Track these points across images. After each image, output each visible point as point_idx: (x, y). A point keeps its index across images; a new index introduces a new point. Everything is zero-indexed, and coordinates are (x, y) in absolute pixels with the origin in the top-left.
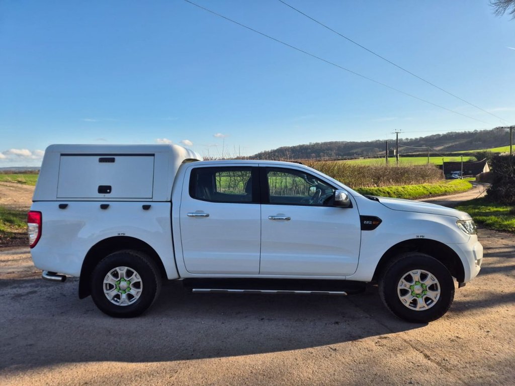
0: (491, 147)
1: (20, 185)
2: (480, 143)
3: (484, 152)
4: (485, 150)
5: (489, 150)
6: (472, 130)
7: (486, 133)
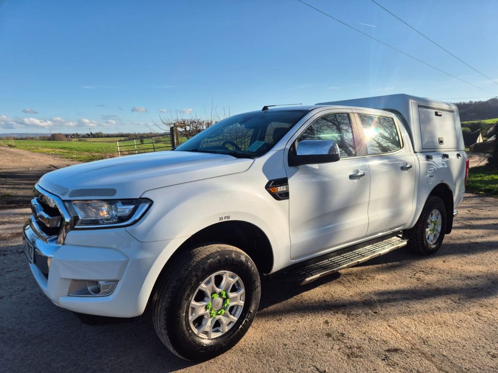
0: (485, 119)
1: (8, 149)
2: (475, 114)
3: (479, 123)
4: (479, 121)
5: (483, 121)
6: (467, 101)
7: (481, 104)
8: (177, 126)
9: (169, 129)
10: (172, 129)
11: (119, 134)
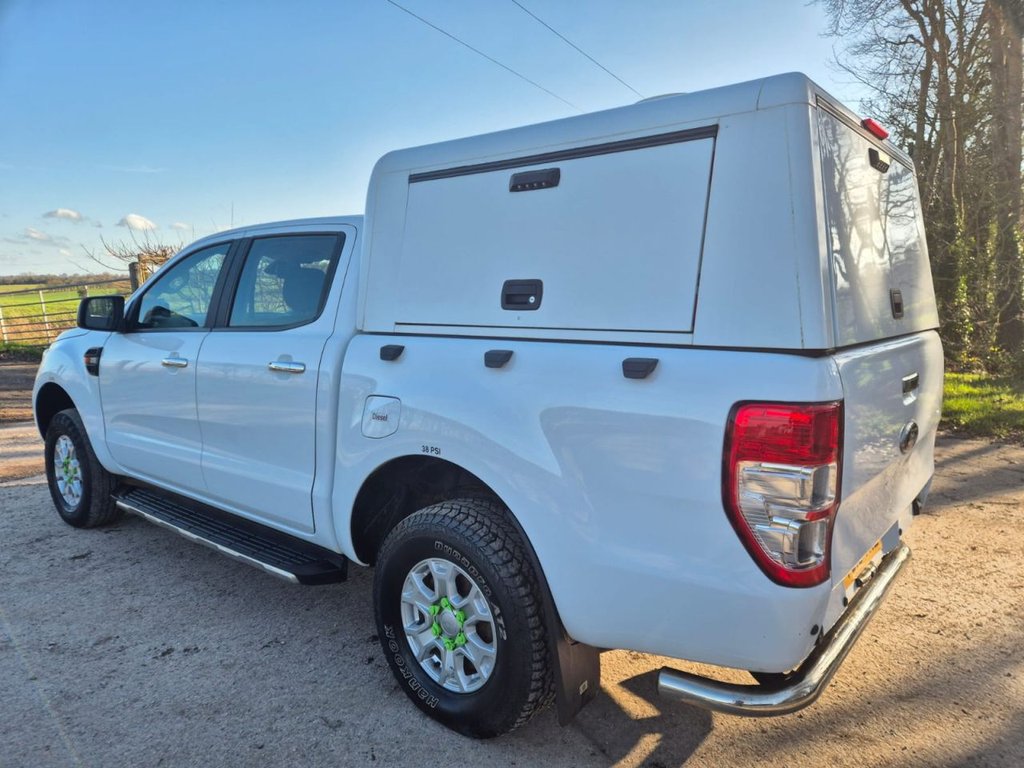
8: (144, 262)
9: (127, 268)
10: (133, 267)
11: (23, 278)
